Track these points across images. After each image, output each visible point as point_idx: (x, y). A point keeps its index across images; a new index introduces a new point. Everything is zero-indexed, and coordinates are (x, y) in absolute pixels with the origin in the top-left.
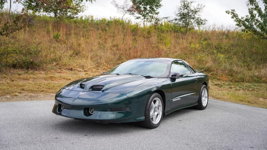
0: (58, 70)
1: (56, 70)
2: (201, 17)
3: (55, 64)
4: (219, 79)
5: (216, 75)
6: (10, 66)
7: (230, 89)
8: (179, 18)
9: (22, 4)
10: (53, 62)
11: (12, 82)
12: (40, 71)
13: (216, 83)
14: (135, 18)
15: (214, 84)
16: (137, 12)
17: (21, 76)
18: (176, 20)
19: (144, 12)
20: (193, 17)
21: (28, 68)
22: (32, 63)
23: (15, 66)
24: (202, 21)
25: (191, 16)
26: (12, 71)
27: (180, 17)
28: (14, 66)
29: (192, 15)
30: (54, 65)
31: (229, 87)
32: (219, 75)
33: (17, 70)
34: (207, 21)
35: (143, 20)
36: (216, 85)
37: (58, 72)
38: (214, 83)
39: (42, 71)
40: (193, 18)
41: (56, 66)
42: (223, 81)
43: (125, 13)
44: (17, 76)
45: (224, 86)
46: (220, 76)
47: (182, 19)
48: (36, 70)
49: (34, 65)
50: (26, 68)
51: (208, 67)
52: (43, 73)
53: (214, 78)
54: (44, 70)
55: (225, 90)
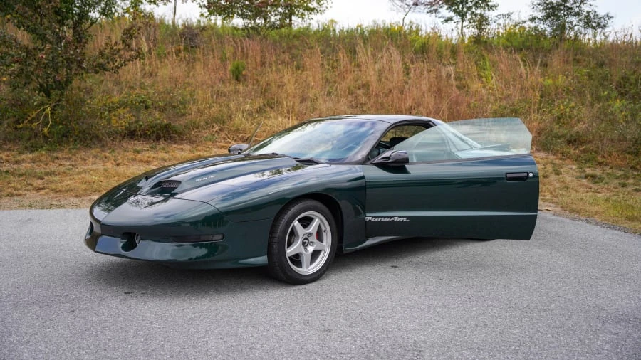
0: (221, 142)
1: (217, 142)
2: (596, 9)
3: (217, 128)
4: (600, 164)
5: (595, 152)
6: (123, 134)
7: (621, 189)
8: (540, 15)
9: (198, 5)
10: (215, 124)
11: (115, 167)
12: (183, 144)
13: (589, 171)
14: (442, 20)
15: (583, 174)
16: (446, 7)
17: (139, 156)
18: (533, 19)
19: (461, 6)
20: (577, 10)
21: (158, 138)
22: (166, 126)
23: (134, 135)
24: (600, 19)
25: (571, 8)
26: (124, 145)
27: (544, 14)
28: (131, 134)
29: (575, 5)
30: (215, 130)
31: (620, 184)
32: (602, 153)
33: (137, 142)
34: (612, 17)
35: (460, 24)
36: (586, 177)
37: (219, 147)
38: (585, 171)
39: (187, 143)
40: (577, 14)
41: (219, 133)
42: (611, 168)
43: (407, 10)
44: (130, 155)
45: (608, 181)
46: (605, 155)
47: (548, 17)
48: (175, 144)
49: (171, 132)
50: (154, 137)
51: (578, 132)
52: (187, 147)
53: (587, 161)
54: (191, 142)
55: (606, 191)
